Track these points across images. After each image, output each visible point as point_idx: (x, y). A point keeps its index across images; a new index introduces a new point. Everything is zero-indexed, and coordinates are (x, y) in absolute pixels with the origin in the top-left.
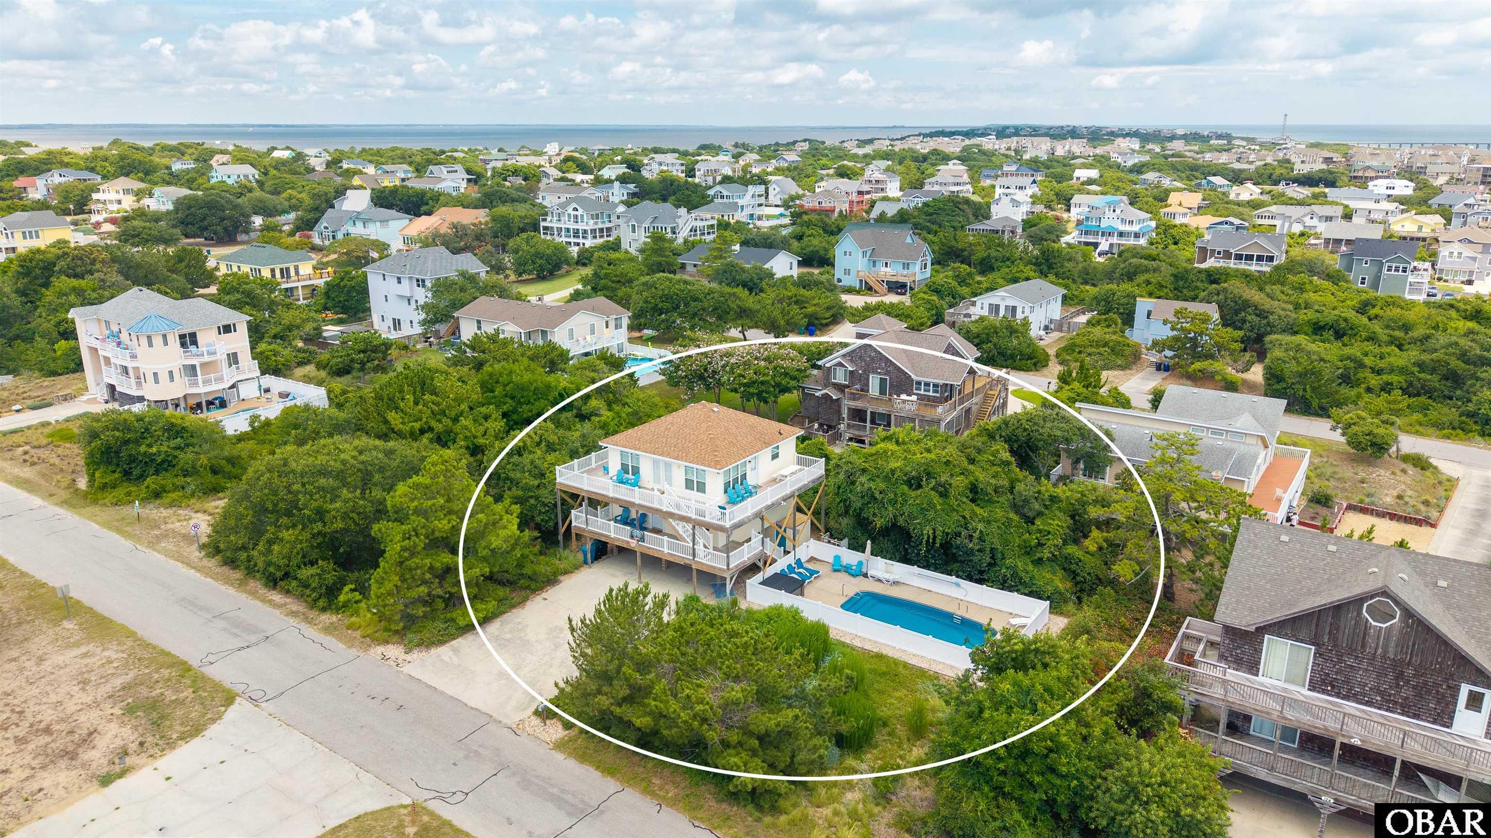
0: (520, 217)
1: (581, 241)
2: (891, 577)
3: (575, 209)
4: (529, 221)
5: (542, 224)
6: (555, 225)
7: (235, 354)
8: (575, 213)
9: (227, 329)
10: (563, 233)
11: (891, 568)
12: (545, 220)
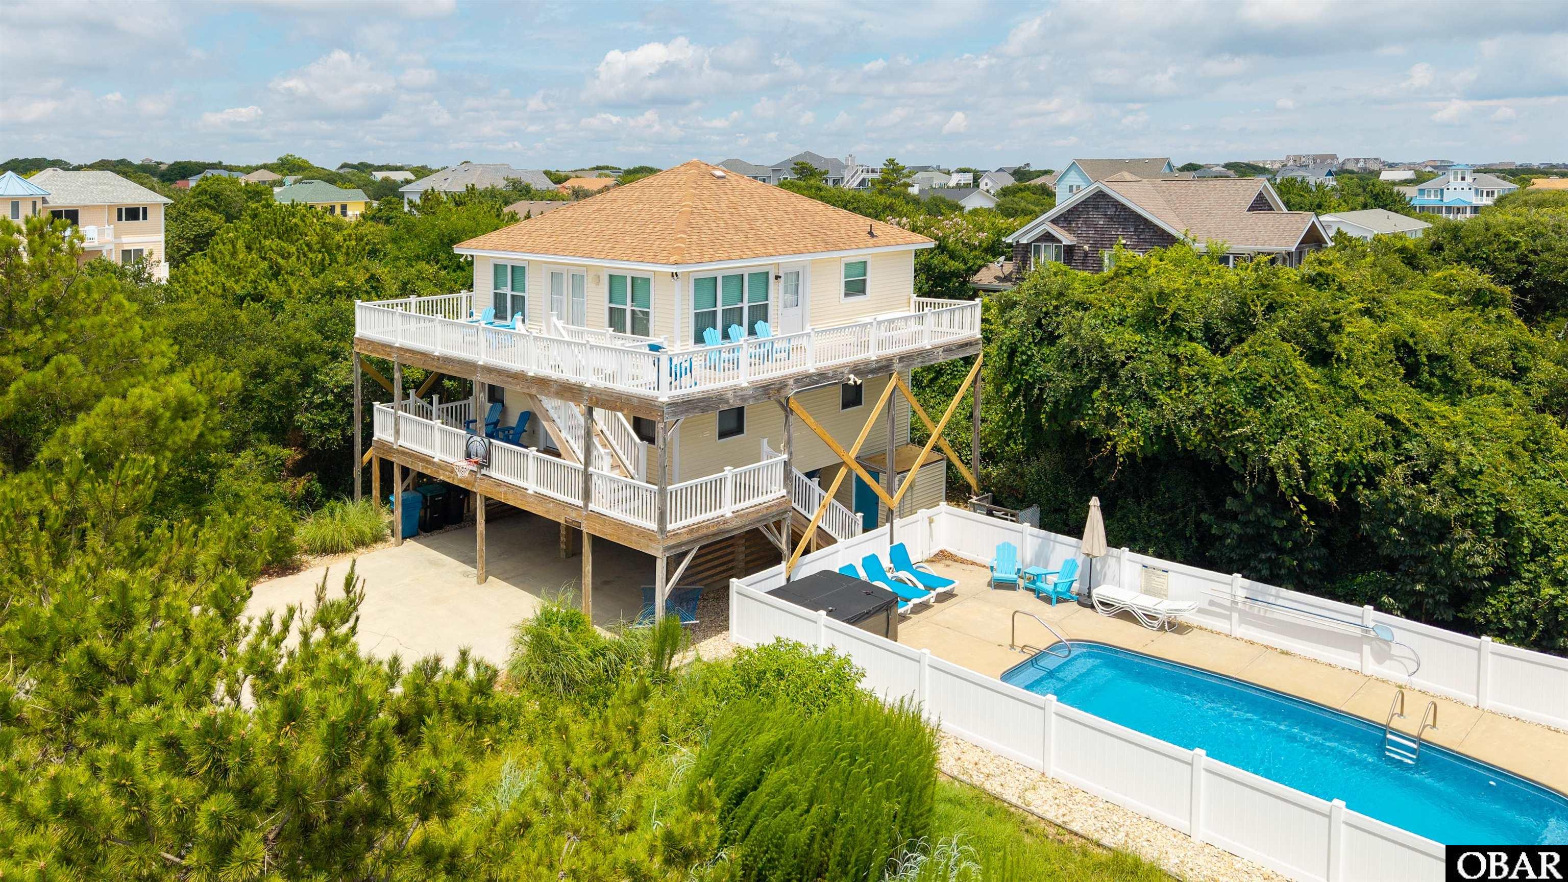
2: (1163, 607)
9: (133, 214)
11: (1158, 581)
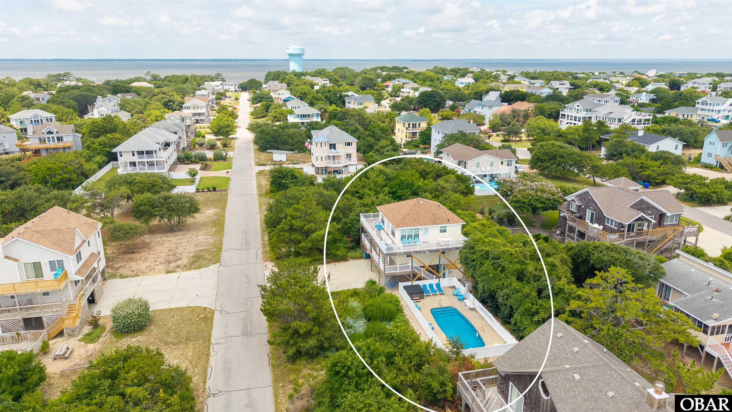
0: (550, 108)
1: (577, 122)
3: (578, 106)
4: (554, 110)
5: (561, 113)
6: (566, 114)
7: (350, 155)
8: (578, 108)
9: (349, 144)
10: (569, 118)
11: (474, 302)
12: (562, 111)
